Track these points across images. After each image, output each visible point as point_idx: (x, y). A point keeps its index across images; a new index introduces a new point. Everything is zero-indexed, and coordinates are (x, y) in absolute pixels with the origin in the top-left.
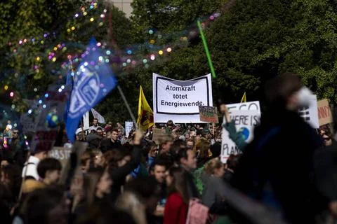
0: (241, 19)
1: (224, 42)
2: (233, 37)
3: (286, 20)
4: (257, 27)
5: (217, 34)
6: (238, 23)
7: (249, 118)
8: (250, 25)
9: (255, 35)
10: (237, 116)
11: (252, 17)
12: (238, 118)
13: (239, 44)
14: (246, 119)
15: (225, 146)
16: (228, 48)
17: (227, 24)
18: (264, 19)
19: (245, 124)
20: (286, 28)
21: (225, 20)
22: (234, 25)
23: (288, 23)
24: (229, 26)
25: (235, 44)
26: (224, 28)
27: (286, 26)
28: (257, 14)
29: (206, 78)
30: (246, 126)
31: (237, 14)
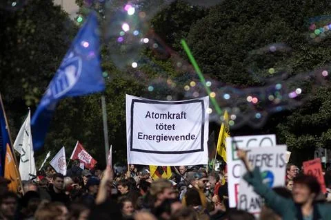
0: (234, 20)
1: (211, 53)
2: (222, 45)
3: (297, 22)
4: (257, 32)
5: (200, 41)
6: (230, 26)
7: (274, 157)
8: (247, 29)
9: (254, 42)
10: (258, 155)
11: (249, 18)
12: (260, 158)
13: (231, 55)
14: (270, 159)
15: (243, 198)
16: (215, 60)
17: (215, 27)
18: (266, 20)
19: (269, 166)
20: (296, 32)
21: (211, 22)
22: (223, 28)
23: (299, 24)
24: (217, 30)
25: (227, 56)
26: (211, 32)
27: (296, 29)
28: (256, 13)
29: (202, 101)
30: (270, 169)
31: (227, 13)
